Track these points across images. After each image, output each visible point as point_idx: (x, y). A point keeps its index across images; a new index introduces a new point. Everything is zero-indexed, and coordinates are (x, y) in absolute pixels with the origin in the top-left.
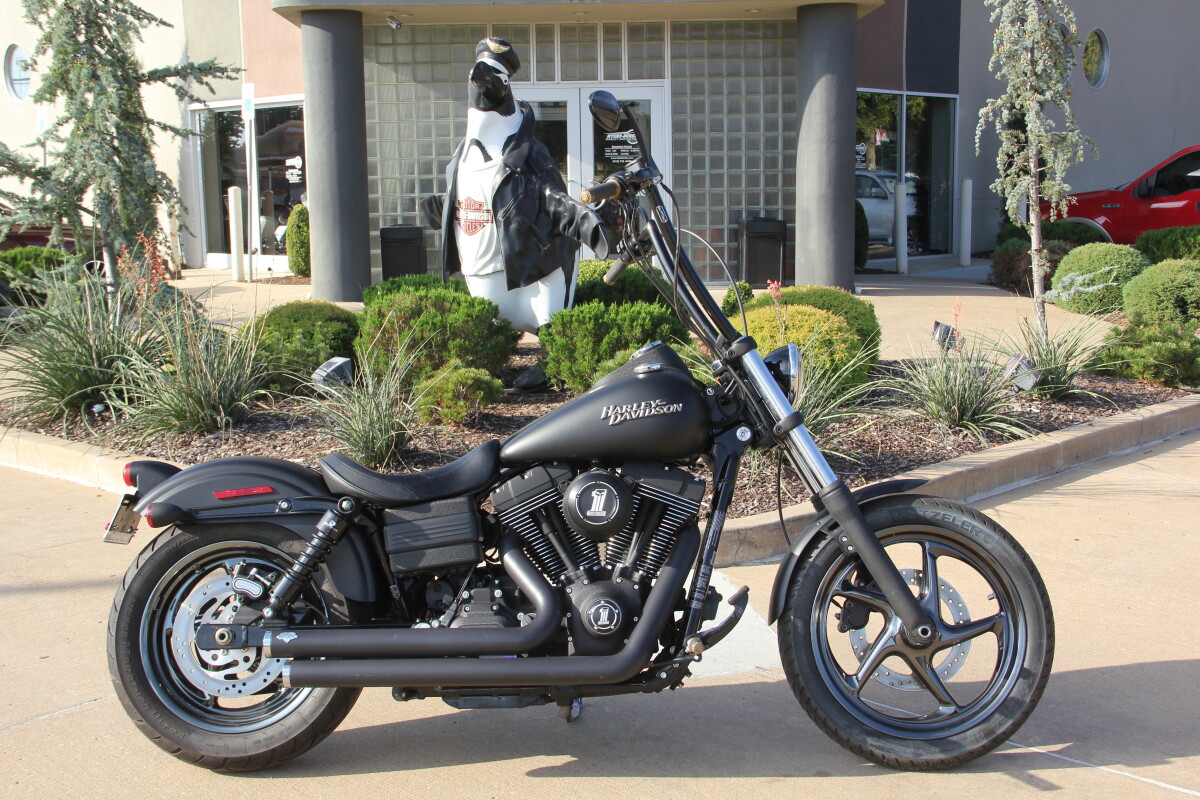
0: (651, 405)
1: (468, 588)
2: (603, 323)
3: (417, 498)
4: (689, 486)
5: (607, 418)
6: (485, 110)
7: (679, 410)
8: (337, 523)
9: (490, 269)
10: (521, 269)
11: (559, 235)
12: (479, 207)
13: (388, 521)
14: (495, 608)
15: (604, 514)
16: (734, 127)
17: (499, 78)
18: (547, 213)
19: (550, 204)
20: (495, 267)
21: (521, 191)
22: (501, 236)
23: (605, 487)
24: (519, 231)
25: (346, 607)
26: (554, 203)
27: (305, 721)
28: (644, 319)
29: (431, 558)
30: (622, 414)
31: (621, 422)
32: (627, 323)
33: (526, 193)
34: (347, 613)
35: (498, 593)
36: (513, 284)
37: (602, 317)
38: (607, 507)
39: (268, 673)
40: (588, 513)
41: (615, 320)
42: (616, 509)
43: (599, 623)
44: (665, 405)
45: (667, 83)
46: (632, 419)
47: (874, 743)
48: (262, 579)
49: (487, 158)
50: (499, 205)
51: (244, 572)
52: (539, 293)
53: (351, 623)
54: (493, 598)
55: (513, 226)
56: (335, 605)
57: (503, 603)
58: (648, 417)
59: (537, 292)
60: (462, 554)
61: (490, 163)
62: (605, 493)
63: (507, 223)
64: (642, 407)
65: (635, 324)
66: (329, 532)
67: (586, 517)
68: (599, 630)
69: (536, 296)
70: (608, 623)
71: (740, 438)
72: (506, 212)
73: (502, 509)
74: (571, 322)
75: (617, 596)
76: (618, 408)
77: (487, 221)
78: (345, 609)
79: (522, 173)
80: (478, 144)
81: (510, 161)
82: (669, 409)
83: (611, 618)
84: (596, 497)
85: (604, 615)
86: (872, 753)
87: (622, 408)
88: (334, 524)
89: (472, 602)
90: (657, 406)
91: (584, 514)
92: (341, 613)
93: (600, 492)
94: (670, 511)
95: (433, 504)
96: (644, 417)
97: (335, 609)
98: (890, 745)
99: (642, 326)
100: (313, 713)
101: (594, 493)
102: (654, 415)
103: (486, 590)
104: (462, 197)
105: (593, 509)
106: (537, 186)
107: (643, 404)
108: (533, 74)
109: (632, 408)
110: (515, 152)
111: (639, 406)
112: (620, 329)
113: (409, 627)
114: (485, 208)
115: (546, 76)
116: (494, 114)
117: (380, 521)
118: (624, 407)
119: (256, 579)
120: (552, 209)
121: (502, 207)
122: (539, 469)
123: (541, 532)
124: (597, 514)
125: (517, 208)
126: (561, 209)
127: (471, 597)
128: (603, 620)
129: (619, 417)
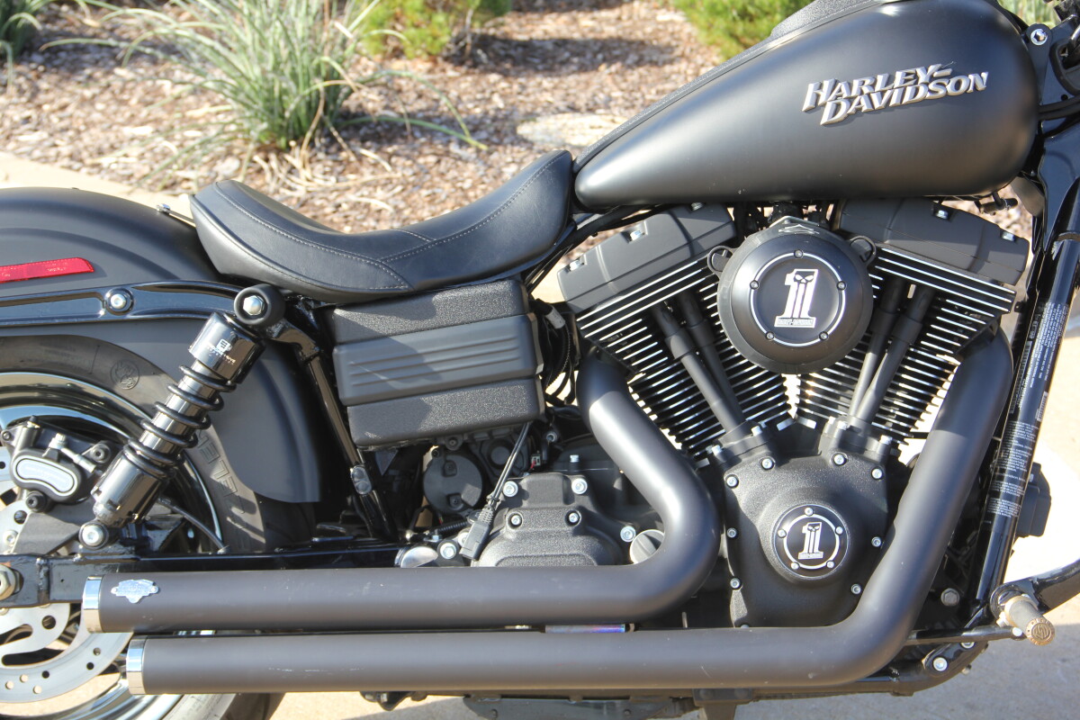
0: (916, 77)
1: (515, 475)
3: (404, 287)
5: (817, 108)
7: (981, 87)
8: (233, 342)
13: (342, 335)
14: (573, 518)
15: (811, 323)
23: (814, 264)
25: (258, 515)
29: (444, 413)
30: (850, 100)
31: (849, 118)
34: (260, 527)
35: (579, 485)
38: (820, 307)
39: (96, 652)
40: (779, 322)
42: (837, 315)
43: (802, 556)
44: (948, 77)
46: (873, 111)
48: (76, 458)
51: (36, 443)
53: (269, 548)
54: (568, 497)
56: (235, 510)
57: (589, 506)
58: (909, 105)
60: (508, 404)
62: (814, 278)
64: (897, 82)
66: (217, 364)
67: (771, 329)
68: (801, 570)
70: (820, 555)
73: (584, 307)
75: (837, 496)
76: (842, 86)
78: (256, 520)
82: (958, 85)
83: (826, 547)
84: (794, 286)
85: (812, 539)
87: (850, 86)
88: (228, 346)
89: (525, 504)
90: (932, 78)
91: (768, 323)
92: (248, 526)
93: (804, 275)
94: (951, 307)
95: (438, 297)
96: (900, 106)
97: (235, 518)
101: (789, 279)
102: (924, 101)
103: (552, 478)
105: (787, 313)
107: (899, 76)
109: (873, 85)
111: (890, 80)
113: (387, 560)
117: (326, 337)
118: (856, 83)
119: (62, 458)
122: (663, 219)
123: (668, 352)
124: (797, 324)
127: (521, 494)
128: (811, 548)
129: (844, 105)
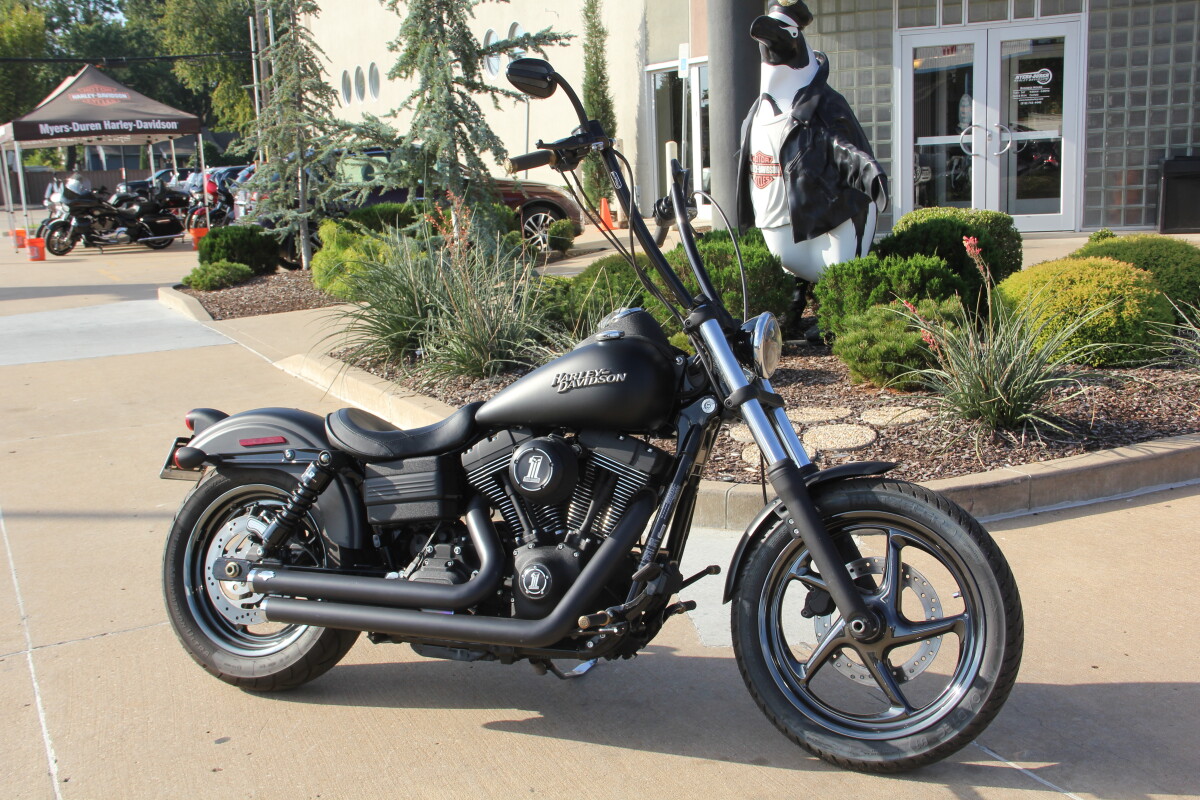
0: (594, 374)
1: (433, 543)
2: (873, 276)
3: (391, 455)
4: (641, 458)
5: (556, 385)
6: (775, 64)
7: (622, 380)
8: (316, 473)
9: (779, 222)
10: (808, 222)
11: (847, 187)
12: (768, 161)
13: (368, 475)
14: (450, 564)
15: (537, 481)
16: (1162, 59)
17: (787, 31)
18: (835, 165)
19: (837, 155)
20: (785, 219)
21: (808, 144)
22: (788, 190)
23: (540, 454)
24: (805, 183)
25: (338, 552)
26: (841, 155)
28: (913, 273)
29: (402, 512)
30: (569, 382)
31: (568, 390)
33: (814, 145)
34: (339, 558)
35: (457, 550)
36: (799, 236)
37: (872, 271)
38: (542, 474)
40: (524, 479)
41: (885, 273)
43: (530, 588)
44: (608, 375)
45: (1084, 17)
46: (577, 388)
47: (812, 737)
48: (269, 520)
49: (777, 111)
50: (786, 159)
51: (256, 514)
52: (830, 245)
53: (341, 567)
54: (453, 555)
55: (800, 179)
57: (460, 559)
58: (591, 385)
59: (827, 246)
60: (430, 510)
61: (780, 117)
62: (540, 460)
63: (794, 177)
64: (587, 376)
66: (310, 482)
67: (521, 482)
68: (530, 594)
69: (827, 249)
70: (537, 588)
71: (705, 410)
72: (793, 165)
73: (474, 467)
74: (841, 276)
76: (566, 376)
77: (776, 175)
78: (337, 555)
79: (810, 125)
80: (769, 98)
81: (799, 113)
82: (612, 378)
83: (540, 584)
84: (532, 463)
85: (535, 580)
86: (808, 746)
87: (569, 376)
88: (313, 475)
89: (435, 556)
90: (601, 375)
91: (520, 480)
92: (335, 559)
93: (537, 458)
94: (620, 481)
95: (405, 461)
96: (587, 386)
97: (331, 554)
98: (828, 741)
99: (911, 280)
101: (531, 460)
102: (597, 384)
103: (447, 546)
104: (754, 152)
105: (529, 476)
106: (825, 138)
107: (588, 372)
108: (939, 18)
109: (577, 376)
110: (804, 105)
111: (584, 374)
112: (889, 282)
113: (383, 576)
114: (774, 162)
115: (951, 19)
116: (785, 68)
117: (363, 473)
118: (571, 375)
120: (839, 161)
121: (789, 160)
122: (505, 433)
123: (505, 494)
124: (532, 481)
125: (805, 161)
126: (847, 161)
127: (434, 552)
128: (534, 585)
129: (566, 385)
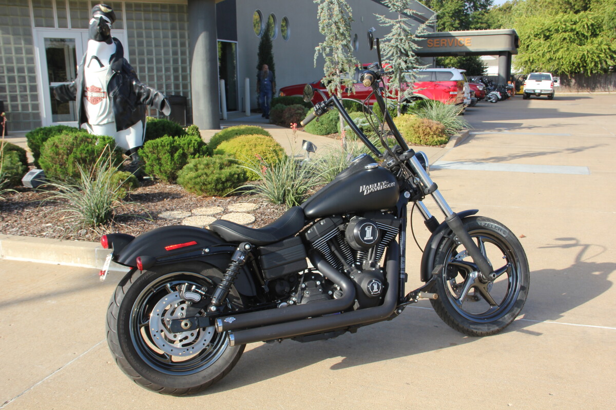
0: (382, 184)
1: (304, 282)
2: (174, 146)
3: (277, 240)
5: (363, 192)
6: (100, 41)
7: (394, 186)
9: (105, 121)
10: (122, 121)
11: (141, 104)
12: (99, 90)
13: (263, 253)
15: (372, 238)
17: (107, 25)
18: (134, 93)
19: (136, 89)
20: (108, 120)
21: (121, 82)
22: (112, 105)
23: (371, 225)
24: (121, 102)
25: (241, 300)
26: (138, 88)
27: (227, 362)
28: (194, 144)
29: (288, 269)
31: (370, 193)
32: (186, 146)
33: (123, 83)
34: (242, 303)
35: (318, 283)
36: (119, 128)
37: (173, 144)
38: (373, 234)
39: (205, 340)
40: (365, 239)
41: (180, 144)
42: (377, 235)
43: (374, 291)
45: (125, 31)
46: (375, 192)
47: (473, 327)
48: (200, 291)
49: (102, 66)
50: (110, 90)
51: (189, 289)
52: (130, 133)
54: (316, 286)
55: (118, 100)
56: (235, 300)
57: (321, 288)
58: (382, 190)
59: (129, 133)
61: (103, 68)
62: (371, 228)
63: (115, 98)
65: (190, 146)
66: (240, 262)
68: (374, 294)
69: (129, 134)
70: (377, 290)
71: (406, 197)
72: (114, 93)
73: (313, 241)
74: (157, 146)
76: (368, 186)
77: (104, 98)
78: (241, 302)
79: (120, 73)
80: (96, 58)
81: (114, 67)
82: (390, 185)
83: (378, 288)
84: (367, 230)
85: (375, 287)
86: (472, 332)
89: (307, 289)
90: (385, 184)
91: (363, 239)
92: (239, 304)
93: (369, 228)
94: (388, 234)
95: (284, 241)
96: (380, 190)
97: (235, 302)
98: (479, 327)
100: (231, 357)
102: (384, 189)
103: (312, 282)
104: (89, 85)
105: (367, 236)
106: (129, 80)
107: (379, 184)
109: (374, 186)
110: (116, 63)
111: (377, 185)
113: (275, 307)
114: (102, 91)
115: (63, 25)
116: (104, 43)
117: (256, 253)
118: (370, 186)
119: (197, 292)
120: (137, 91)
121: (112, 90)
122: (328, 219)
123: (331, 250)
124: (369, 239)
125: (120, 90)
126: (142, 91)
127: (306, 286)
128: (375, 289)
129: (369, 191)
